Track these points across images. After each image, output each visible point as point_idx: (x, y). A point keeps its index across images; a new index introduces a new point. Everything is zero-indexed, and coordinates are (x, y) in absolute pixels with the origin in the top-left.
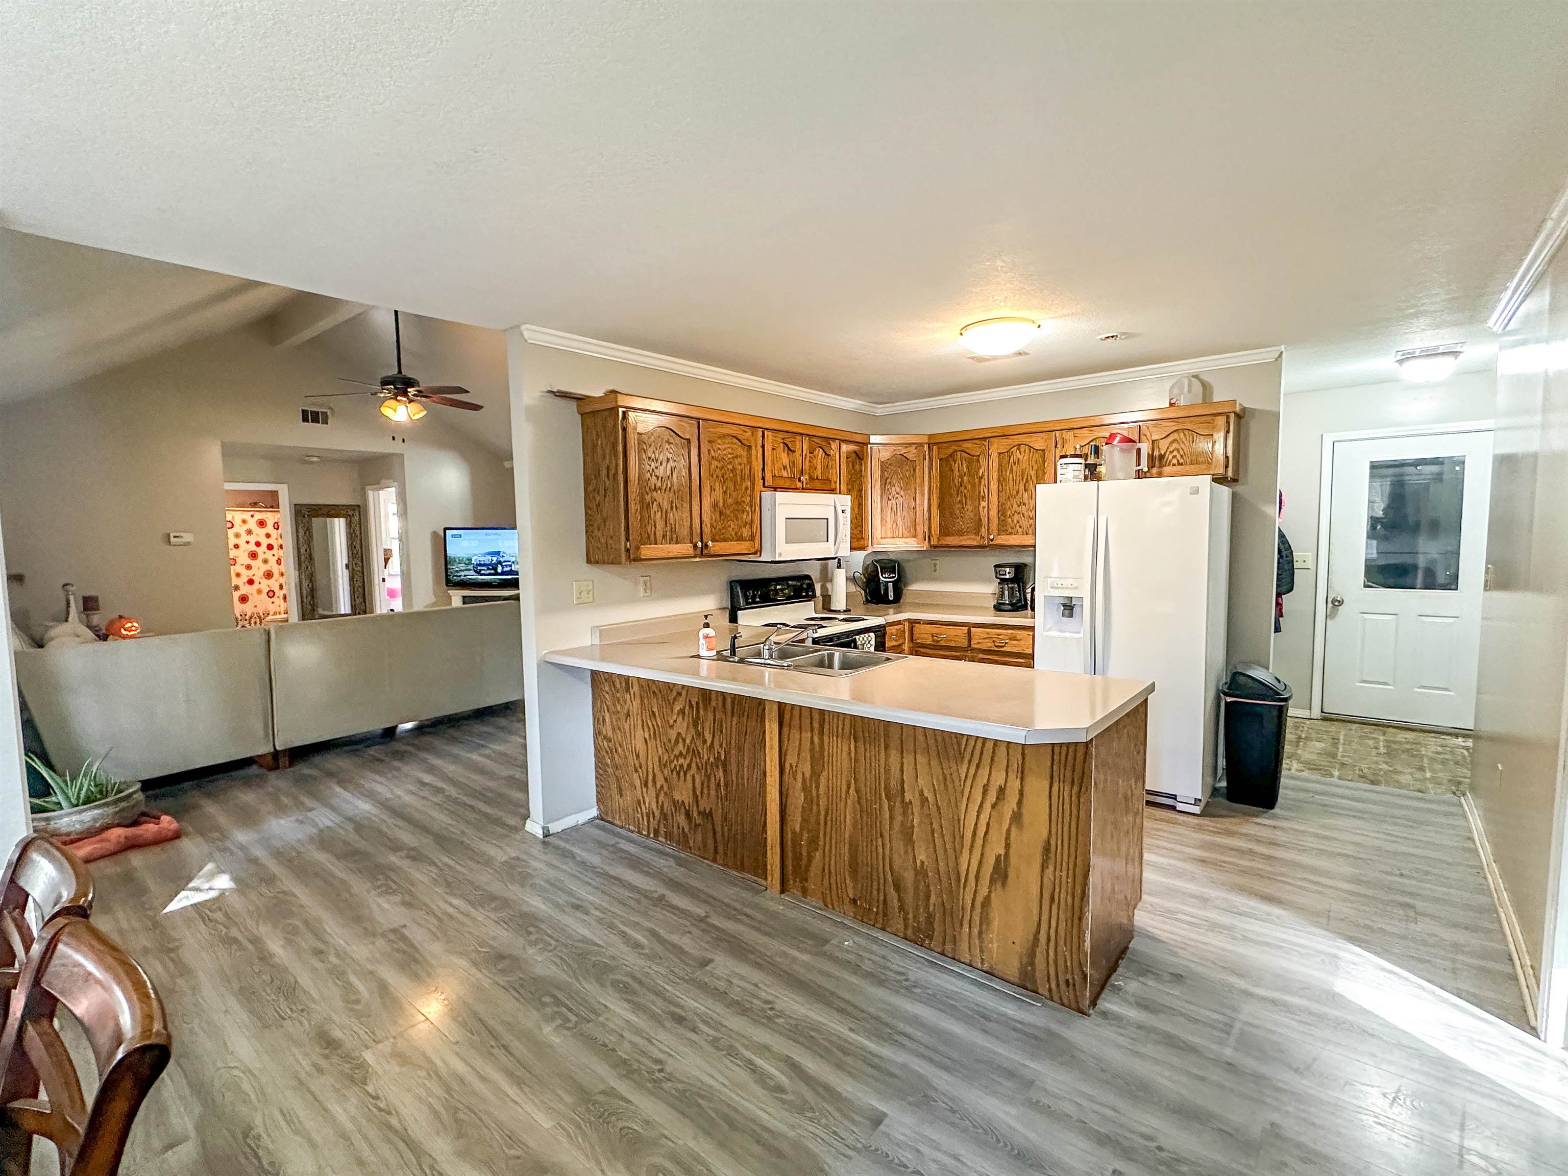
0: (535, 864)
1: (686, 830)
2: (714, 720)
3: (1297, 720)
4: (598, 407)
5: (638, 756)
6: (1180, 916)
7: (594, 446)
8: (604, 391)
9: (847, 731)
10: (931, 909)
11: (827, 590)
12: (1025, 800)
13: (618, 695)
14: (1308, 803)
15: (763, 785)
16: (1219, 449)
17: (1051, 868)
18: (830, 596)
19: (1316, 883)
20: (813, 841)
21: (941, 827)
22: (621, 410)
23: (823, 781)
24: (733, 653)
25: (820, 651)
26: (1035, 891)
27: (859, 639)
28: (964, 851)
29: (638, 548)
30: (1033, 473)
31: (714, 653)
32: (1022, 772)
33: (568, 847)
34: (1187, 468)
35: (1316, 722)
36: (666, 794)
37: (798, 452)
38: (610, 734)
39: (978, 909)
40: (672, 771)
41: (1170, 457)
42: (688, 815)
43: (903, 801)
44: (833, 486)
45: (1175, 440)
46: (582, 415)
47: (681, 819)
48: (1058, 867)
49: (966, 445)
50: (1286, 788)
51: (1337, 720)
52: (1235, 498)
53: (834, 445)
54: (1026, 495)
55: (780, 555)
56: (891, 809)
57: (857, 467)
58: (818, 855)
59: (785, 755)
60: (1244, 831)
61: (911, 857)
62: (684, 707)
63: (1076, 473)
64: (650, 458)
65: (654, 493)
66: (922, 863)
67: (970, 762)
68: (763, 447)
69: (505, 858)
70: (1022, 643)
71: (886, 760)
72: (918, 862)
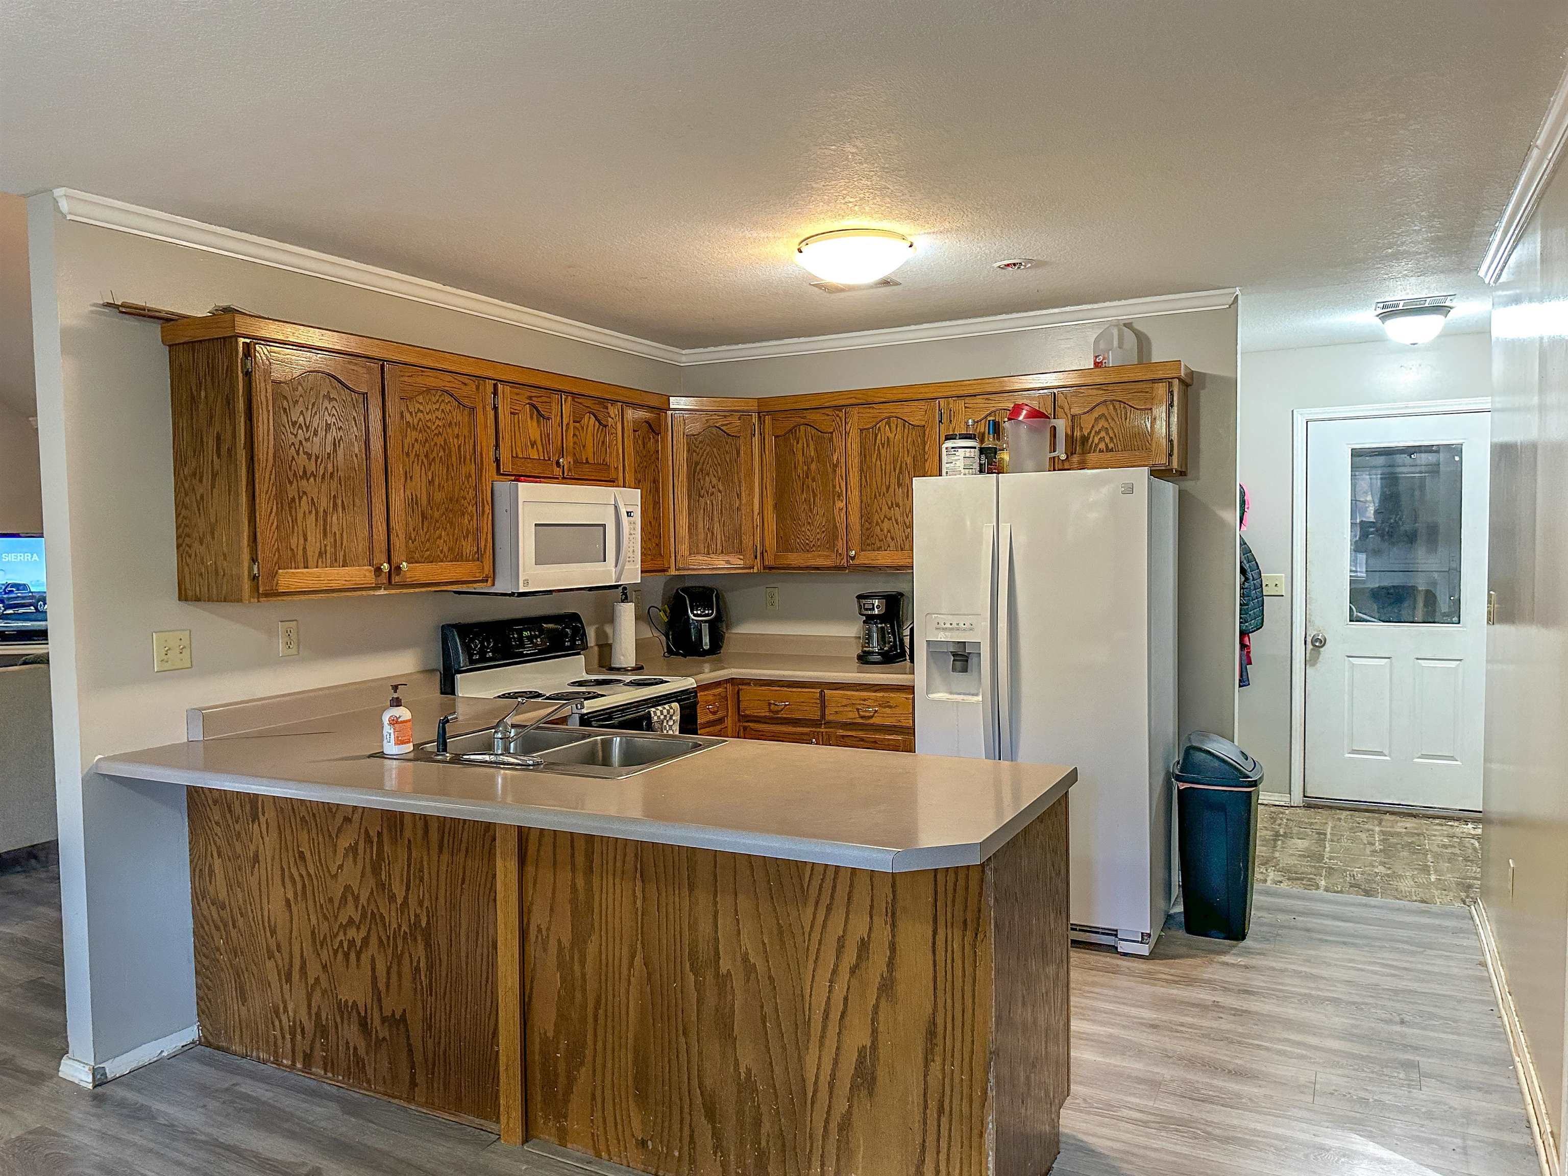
0: (79, 1138)
1: (362, 1052)
2: (409, 859)
3: (1273, 809)
4: (201, 335)
5: (273, 932)
6: (1125, 1113)
7: (193, 400)
8: (211, 307)
9: (629, 866)
10: (764, 1143)
11: (606, 636)
12: (898, 960)
13: (237, 827)
14: (1290, 928)
15: (492, 965)
16: (1161, 428)
17: (938, 1059)
18: (610, 646)
19: (1299, 1044)
20: (576, 1053)
21: (777, 1010)
22: (241, 340)
23: (592, 948)
24: (443, 746)
25: (589, 736)
26: (915, 1096)
27: (657, 713)
28: (811, 1046)
29: (274, 575)
30: (909, 460)
31: (409, 747)
32: (893, 914)
33: (141, 1099)
34: (1119, 455)
35: (1299, 810)
36: (324, 992)
37: (555, 420)
38: (223, 895)
39: (834, 1136)
40: (336, 952)
41: (1096, 440)
42: (364, 1024)
43: (717, 975)
44: (613, 475)
45: (1102, 416)
46: (170, 346)
47: (351, 1032)
48: (949, 1055)
49: (812, 416)
50: (1259, 908)
51: (1323, 807)
52: (1184, 502)
53: (613, 411)
54: (900, 492)
55: (526, 583)
56: (699, 987)
57: (651, 444)
58: (584, 1074)
59: (529, 912)
60: (1206, 976)
61: (731, 1061)
62: (357, 844)
63: (968, 461)
64: (294, 424)
65: (304, 482)
66: (749, 1071)
67: (817, 903)
68: (495, 408)
69: (17, 1132)
70: (897, 711)
71: (691, 909)
72: (743, 1070)
